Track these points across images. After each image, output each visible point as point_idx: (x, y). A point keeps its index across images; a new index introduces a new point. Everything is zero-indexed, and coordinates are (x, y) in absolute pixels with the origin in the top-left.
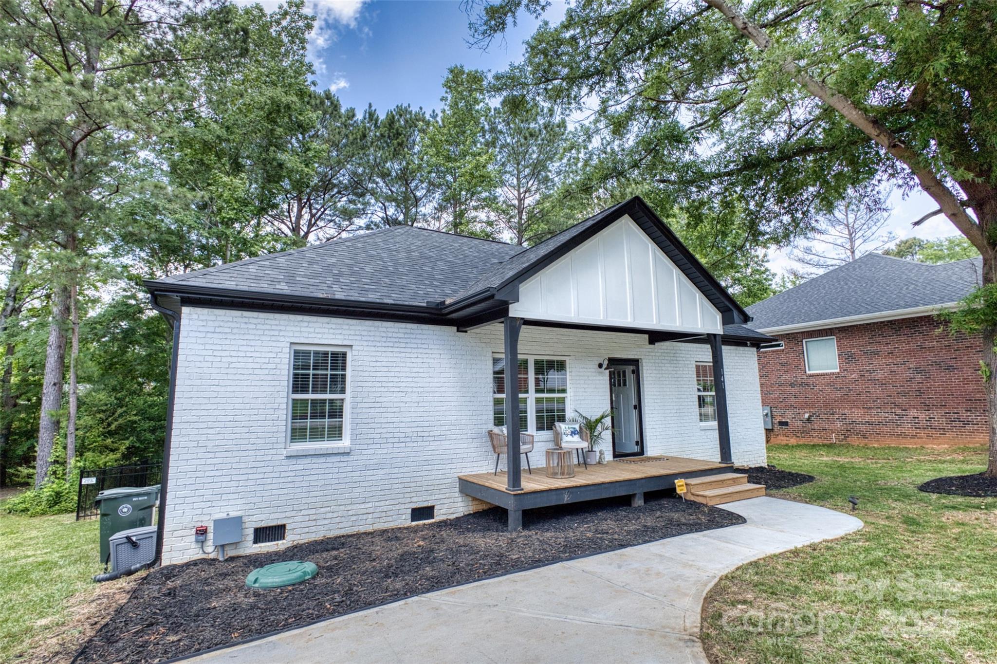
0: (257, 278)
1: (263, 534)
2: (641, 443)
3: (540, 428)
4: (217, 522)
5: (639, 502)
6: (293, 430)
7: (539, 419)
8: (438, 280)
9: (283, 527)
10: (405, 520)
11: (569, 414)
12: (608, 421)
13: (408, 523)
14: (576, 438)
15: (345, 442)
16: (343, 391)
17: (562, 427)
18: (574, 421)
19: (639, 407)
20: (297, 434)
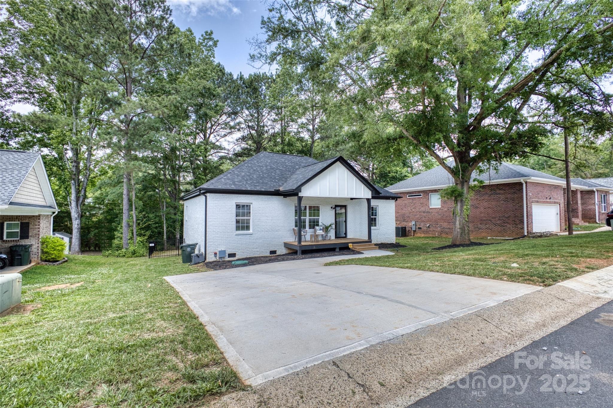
0: (226, 184)
1: (231, 255)
2: (346, 234)
3: (310, 228)
4: (220, 251)
5: (337, 250)
6: (237, 227)
7: (310, 225)
8: (277, 179)
9: (235, 254)
10: (268, 254)
11: (320, 224)
12: (334, 226)
13: (269, 255)
14: (321, 231)
15: (251, 231)
16: (250, 216)
17: (317, 228)
18: (321, 226)
19: (346, 222)
20: (238, 228)
